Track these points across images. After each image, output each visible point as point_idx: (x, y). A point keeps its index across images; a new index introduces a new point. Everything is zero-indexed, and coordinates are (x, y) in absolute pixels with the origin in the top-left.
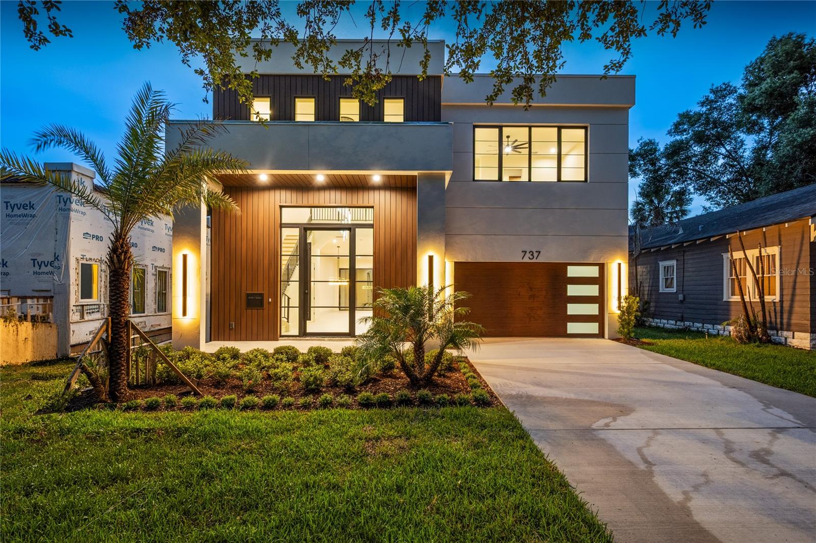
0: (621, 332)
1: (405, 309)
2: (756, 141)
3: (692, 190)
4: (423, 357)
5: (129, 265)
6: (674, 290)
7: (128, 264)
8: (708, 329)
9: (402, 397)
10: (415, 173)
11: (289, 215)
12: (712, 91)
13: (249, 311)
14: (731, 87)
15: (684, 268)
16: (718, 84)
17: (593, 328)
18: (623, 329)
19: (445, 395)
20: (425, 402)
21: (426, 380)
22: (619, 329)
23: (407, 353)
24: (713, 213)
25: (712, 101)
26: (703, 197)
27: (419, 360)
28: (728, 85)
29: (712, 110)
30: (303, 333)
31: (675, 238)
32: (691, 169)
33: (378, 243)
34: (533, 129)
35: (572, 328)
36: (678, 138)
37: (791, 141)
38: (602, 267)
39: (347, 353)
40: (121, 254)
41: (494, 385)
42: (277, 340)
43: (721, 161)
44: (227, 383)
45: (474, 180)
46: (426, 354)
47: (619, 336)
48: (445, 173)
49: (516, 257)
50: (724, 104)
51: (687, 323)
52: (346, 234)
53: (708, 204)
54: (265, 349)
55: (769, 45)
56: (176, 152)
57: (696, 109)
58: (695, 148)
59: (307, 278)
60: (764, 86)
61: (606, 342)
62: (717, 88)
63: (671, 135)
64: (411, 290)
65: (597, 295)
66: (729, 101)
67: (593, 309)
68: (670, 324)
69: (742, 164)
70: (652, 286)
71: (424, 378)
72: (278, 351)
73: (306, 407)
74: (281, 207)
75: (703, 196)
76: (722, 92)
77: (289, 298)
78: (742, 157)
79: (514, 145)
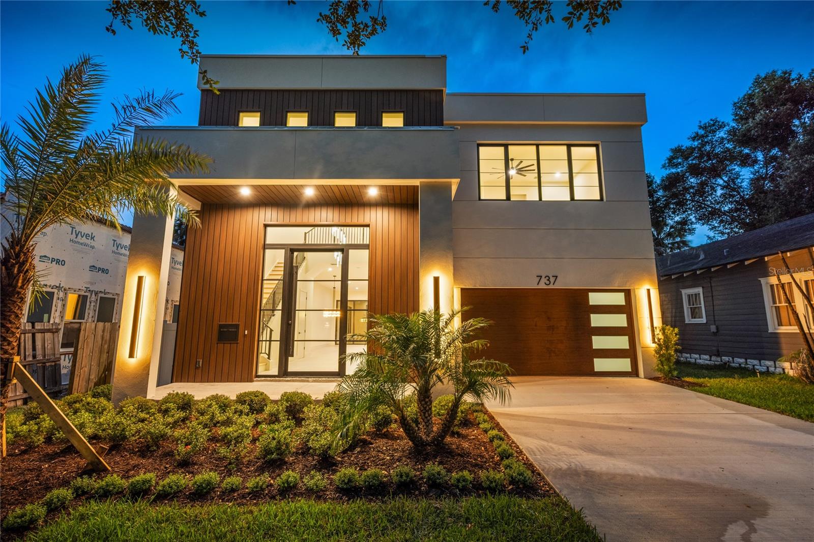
0: (661, 370)
1: (405, 342)
2: (752, 173)
3: (694, 220)
4: (430, 409)
5: (26, 281)
6: (704, 320)
7: (24, 280)
8: (754, 366)
9: (401, 476)
10: (416, 182)
11: (274, 235)
12: (700, 127)
13: (221, 346)
14: (719, 122)
15: (712, 296)
16: (706, 120)
17: (624, 364)
18: (663, 366)
19: (466, 473)
20: (437, 487)
21: (435, 445)
22: (658, 366)
23: (408, 402)
24: (718, 242)
25: (703, 136)
26: (706, 227)
27: (425, 413)
28: (715, 121)
29: (704, 144)
30: (284, 372)
31: (697, 263)
32: (690, 200)
33: (374, 265)
34: (541, 147)
35: (600, 364)
36: (674, 171)
37: (797, 167)
38: (628, 294)
39: (329, 402)
40: (13, 265)
41: (532, 452)
42: (252, 381)
43: (719, 192)
44: (158, 448)
45: (480, 199)
46: (434, 404)
47: (659, 375)
48: (451, 182)
49: (529, 283)
50: (715, 139)
51: (725, 359)
52: (338, 256)
53: (712, 234)
54: (227, 395)
55: (755, 82)
56: (107, 134)
57: (687, 143)
58: (692, 180)
59: (292, 305)
60: (758, 117)
61: (641, 382)
62: (705, 124)
63: (666, 169)
64: (413, 317)
65: (626, 325)
66: (720, 135)
67: (622, 342)
68: (704, 360)
69: (742, 194)
70: (675, 317)
71: (433, 442)
72: (241, 399)
73: (257, 494)
74: (266, 226)
75: (705, 225)
76: (712, 127)
77: (271, 330)
78: (741, 187)
79: (518, 167)
